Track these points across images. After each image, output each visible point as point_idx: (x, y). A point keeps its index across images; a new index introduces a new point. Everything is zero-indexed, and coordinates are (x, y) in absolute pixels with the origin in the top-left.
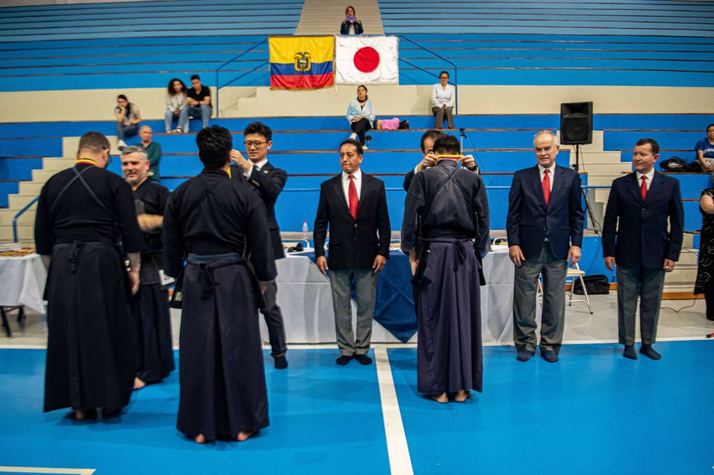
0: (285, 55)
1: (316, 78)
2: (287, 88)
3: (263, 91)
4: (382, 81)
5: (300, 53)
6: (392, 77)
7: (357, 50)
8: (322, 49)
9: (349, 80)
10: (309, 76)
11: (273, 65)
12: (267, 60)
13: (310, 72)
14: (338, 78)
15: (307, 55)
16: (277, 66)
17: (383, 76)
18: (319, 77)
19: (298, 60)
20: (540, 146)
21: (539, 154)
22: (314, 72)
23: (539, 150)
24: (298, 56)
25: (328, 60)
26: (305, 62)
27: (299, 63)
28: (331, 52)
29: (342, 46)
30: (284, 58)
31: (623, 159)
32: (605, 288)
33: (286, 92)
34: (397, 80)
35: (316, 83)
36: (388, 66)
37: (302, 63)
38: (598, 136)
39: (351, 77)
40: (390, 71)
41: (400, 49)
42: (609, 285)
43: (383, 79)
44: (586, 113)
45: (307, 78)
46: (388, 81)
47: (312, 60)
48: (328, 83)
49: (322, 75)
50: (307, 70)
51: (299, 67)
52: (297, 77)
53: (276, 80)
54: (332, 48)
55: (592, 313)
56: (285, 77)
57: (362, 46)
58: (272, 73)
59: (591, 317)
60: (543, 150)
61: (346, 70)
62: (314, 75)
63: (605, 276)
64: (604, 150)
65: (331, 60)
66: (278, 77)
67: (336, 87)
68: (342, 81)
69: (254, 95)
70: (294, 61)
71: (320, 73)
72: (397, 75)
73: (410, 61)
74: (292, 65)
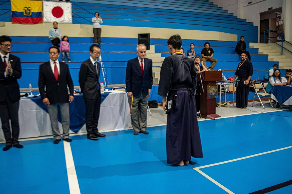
0: (19, 8)
1: (34, 19)
2: (21, 23)
3: (9, 24)
4: (65, 22)
5: (26, 7)
6: (69, 20)
7: (53, 8)
8: (37, 6)
9: (50, 21)
10: (31, 18)
11: (13, 12)
12: (10, 10)
13: (31, 16)
14: (45, 19)
15: (29, 9)
16: (15, 13)
17: (66, 19)
18: (36, 19)
19: (26, 10)
20: (143, 51)
21: (141, 54)
22: (33, 17)
23: (142, 52)
24: (25, 8)
25: (40, 11)
26: (28, 11)
27: (26, 12)
28: (41, 8)
29: (46, 5)
30: (18, 9)
31: (162, 56)
32: (156, 105)
33: (20, 25)
34: (71, 22)
35: (34, 21)
36: (67, 15)
37: (27, 12)
38: (152, 47)
39: (51, 19)
40: (68, 17)
41: (73, 8)
42: (158, 104)
43: (65, 21)
44: (148, 38)
45: (30, 19)
46: (67, 22)
47: (32, 11)
48: (40, 22)
49: (38, 18)
50: (30, 15)
51: (26, 14)
52: (25, 18)
53: (14, 19)
54: (42, 6)
55: (151, 115)
56: (19, 18)
57: (55, 6)
58: (13, 16)
59: (151, 116)
60: (143, 53)
61: (48, 16)
62: (33, 18)
63: (156, 101)
64: (155, 52)
65: (41, 11)
66: (16, 17)
67: (44, 24)
68: (46, 21)
69: (4, 26)
70: (23, 11)
71: (36, 17)
72: (71, 20)
73: (77, 14)
74: (23, 12)
